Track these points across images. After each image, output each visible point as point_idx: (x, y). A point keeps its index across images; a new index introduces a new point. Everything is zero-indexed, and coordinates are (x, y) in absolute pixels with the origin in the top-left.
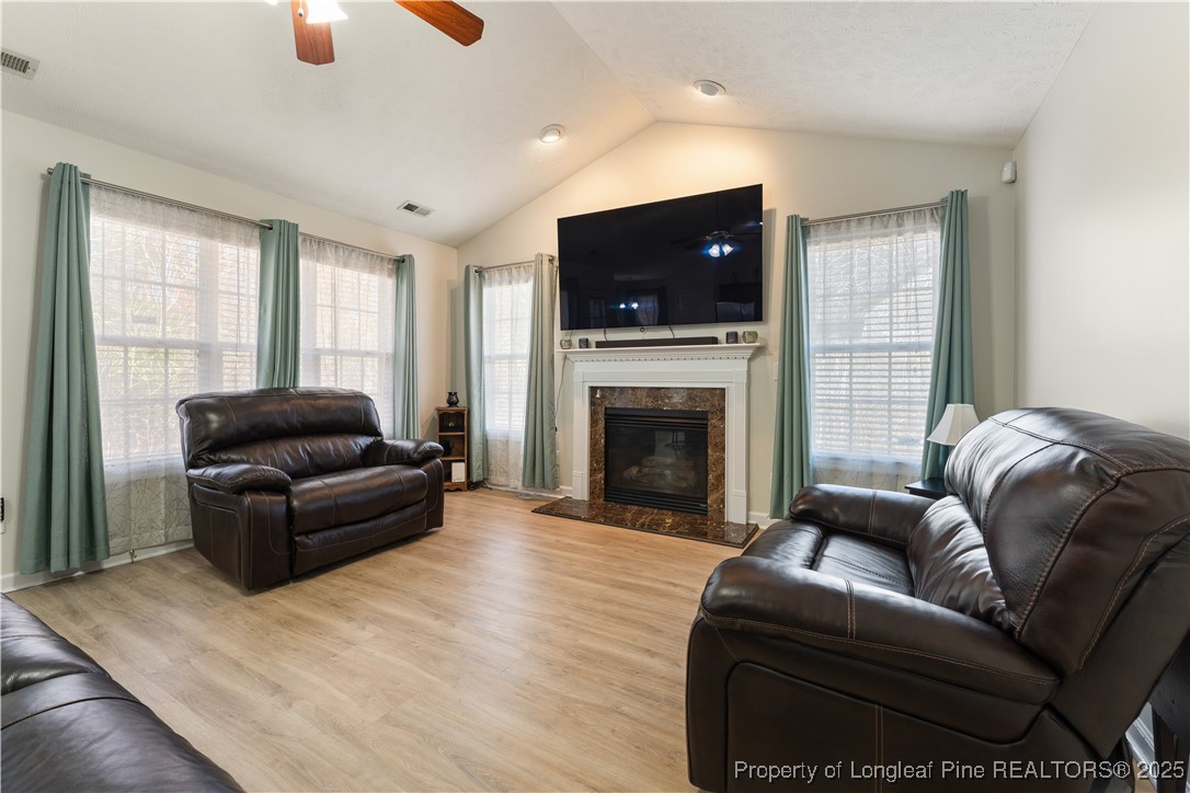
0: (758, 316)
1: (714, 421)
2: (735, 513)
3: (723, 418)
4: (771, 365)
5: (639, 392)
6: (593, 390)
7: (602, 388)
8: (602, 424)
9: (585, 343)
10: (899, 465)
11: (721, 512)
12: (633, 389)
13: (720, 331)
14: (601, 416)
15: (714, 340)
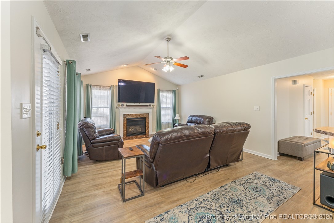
0: (154, 102)
1: (147, 119)
2: (150, 133)
3: (148, 118)
4: (155, 109)
5: (134, 115)
6: (124, 115)
7: (126, 114)
8: (126, 122)
9: (122, 105)
10: (169, 122)
11: (148, 133)
12: (132, 114)
13: (148, 104)
14: (126, 120)
15: (148, 106)
